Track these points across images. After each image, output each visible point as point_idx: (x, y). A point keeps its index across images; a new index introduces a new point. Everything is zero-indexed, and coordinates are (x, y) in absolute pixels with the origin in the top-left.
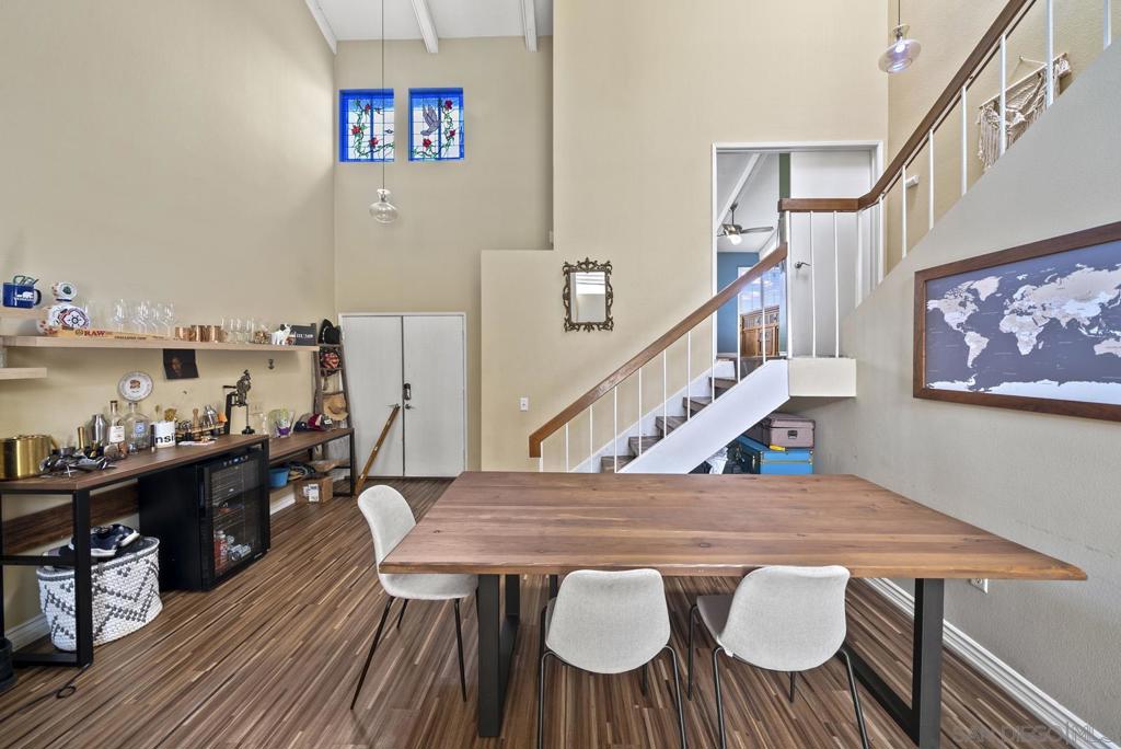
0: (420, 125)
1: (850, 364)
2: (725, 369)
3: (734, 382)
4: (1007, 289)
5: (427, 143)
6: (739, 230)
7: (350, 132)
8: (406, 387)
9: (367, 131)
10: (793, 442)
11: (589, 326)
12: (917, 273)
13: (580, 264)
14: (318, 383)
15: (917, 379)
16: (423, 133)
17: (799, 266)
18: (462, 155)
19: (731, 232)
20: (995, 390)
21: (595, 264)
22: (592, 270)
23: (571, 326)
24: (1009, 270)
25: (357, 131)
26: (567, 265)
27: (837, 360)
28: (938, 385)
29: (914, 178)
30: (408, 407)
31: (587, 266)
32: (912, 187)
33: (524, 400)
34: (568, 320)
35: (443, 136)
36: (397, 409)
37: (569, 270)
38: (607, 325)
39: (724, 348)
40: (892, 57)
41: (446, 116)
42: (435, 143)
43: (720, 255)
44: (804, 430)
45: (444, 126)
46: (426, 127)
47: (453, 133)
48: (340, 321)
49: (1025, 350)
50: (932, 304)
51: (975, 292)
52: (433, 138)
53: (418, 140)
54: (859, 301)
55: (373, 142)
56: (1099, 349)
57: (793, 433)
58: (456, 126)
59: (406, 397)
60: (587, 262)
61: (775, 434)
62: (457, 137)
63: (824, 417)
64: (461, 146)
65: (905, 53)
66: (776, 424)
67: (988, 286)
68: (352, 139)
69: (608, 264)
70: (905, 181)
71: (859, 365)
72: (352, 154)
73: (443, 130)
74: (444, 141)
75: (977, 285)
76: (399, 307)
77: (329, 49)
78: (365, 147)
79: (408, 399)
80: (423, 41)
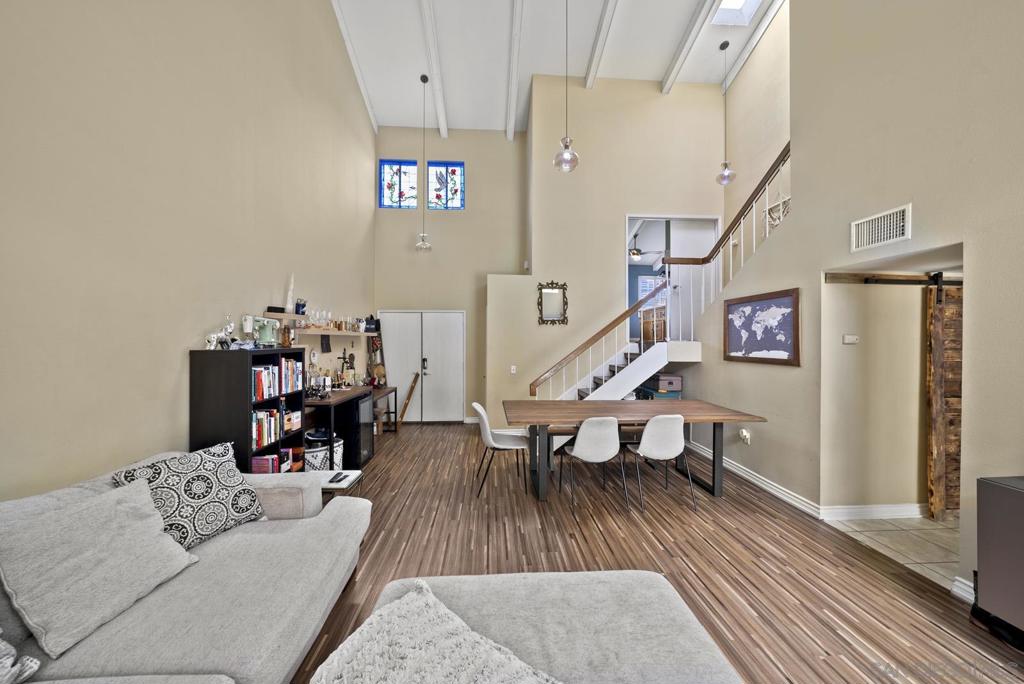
0: (434, 184)
1: (698, 345)
2: (633, 348)
3: (640, 354)
4: (754, 312)
5: (438, 197)
6: (639, 252)
7: (385, 187)
8: (424, 360)
9: (397, 187)
10: (671, 388)
11: (553, 322)
12: (725, 301)
13: (548, 284)
14: (370, 358)
15: (725, 352)
16: (436, 190)
17: (675, 287)
18: (463, 205)
19: (634, 254)
20: (751, 355)
21: (557, 284)
22: (555, 288)
23: (542, 321)
24: (754, 304)
25: (390, 186)
26: (540, 284)
27: (692, 342)
28: (733, 354)
29: (735, 241)
30: (425, 374)
31: (552, 285)
32: (735, 246)
33: (513, 367)
34: (541, 318)
35: (449, 193)
36: (417, 375)
37: (541, 287)
38: (564, 321)
39: (633, 335)
40: (723, 177)
41: (452, 180)
42: (444, 197)
43: (630, 266)
44: (676, 381)
45: (450, 186)
46: (438, 186)
47: (456, 191)
48: (378, 316)
49: (759, 338)
50: (730, 316)
51: (744, 312)
52: (443, 193)
53: (432, 195)
54: (703, 311)
55: (401, 195)
56: (778, 338)
57: (671, 383)
58: (458, 187)
59: (424, 367)
60: (552, 283)
61: (661, 383)
62: (459, 193)
63: (687, 374)
64: (463, 200)
65: (728, 176)
66: (662, 378)
67: (748, 310)
68: (387, 192)
69: (565, 284)
70: (731, 242)
71: (703, 345)
72: (387, 202)
73: (449, 189)
74: (450, 196)
75: (745, 309)
76: (420, 306)
77: (374, 132)
78: (396, 197)
79: (425, 368)
80: (438, 130)
